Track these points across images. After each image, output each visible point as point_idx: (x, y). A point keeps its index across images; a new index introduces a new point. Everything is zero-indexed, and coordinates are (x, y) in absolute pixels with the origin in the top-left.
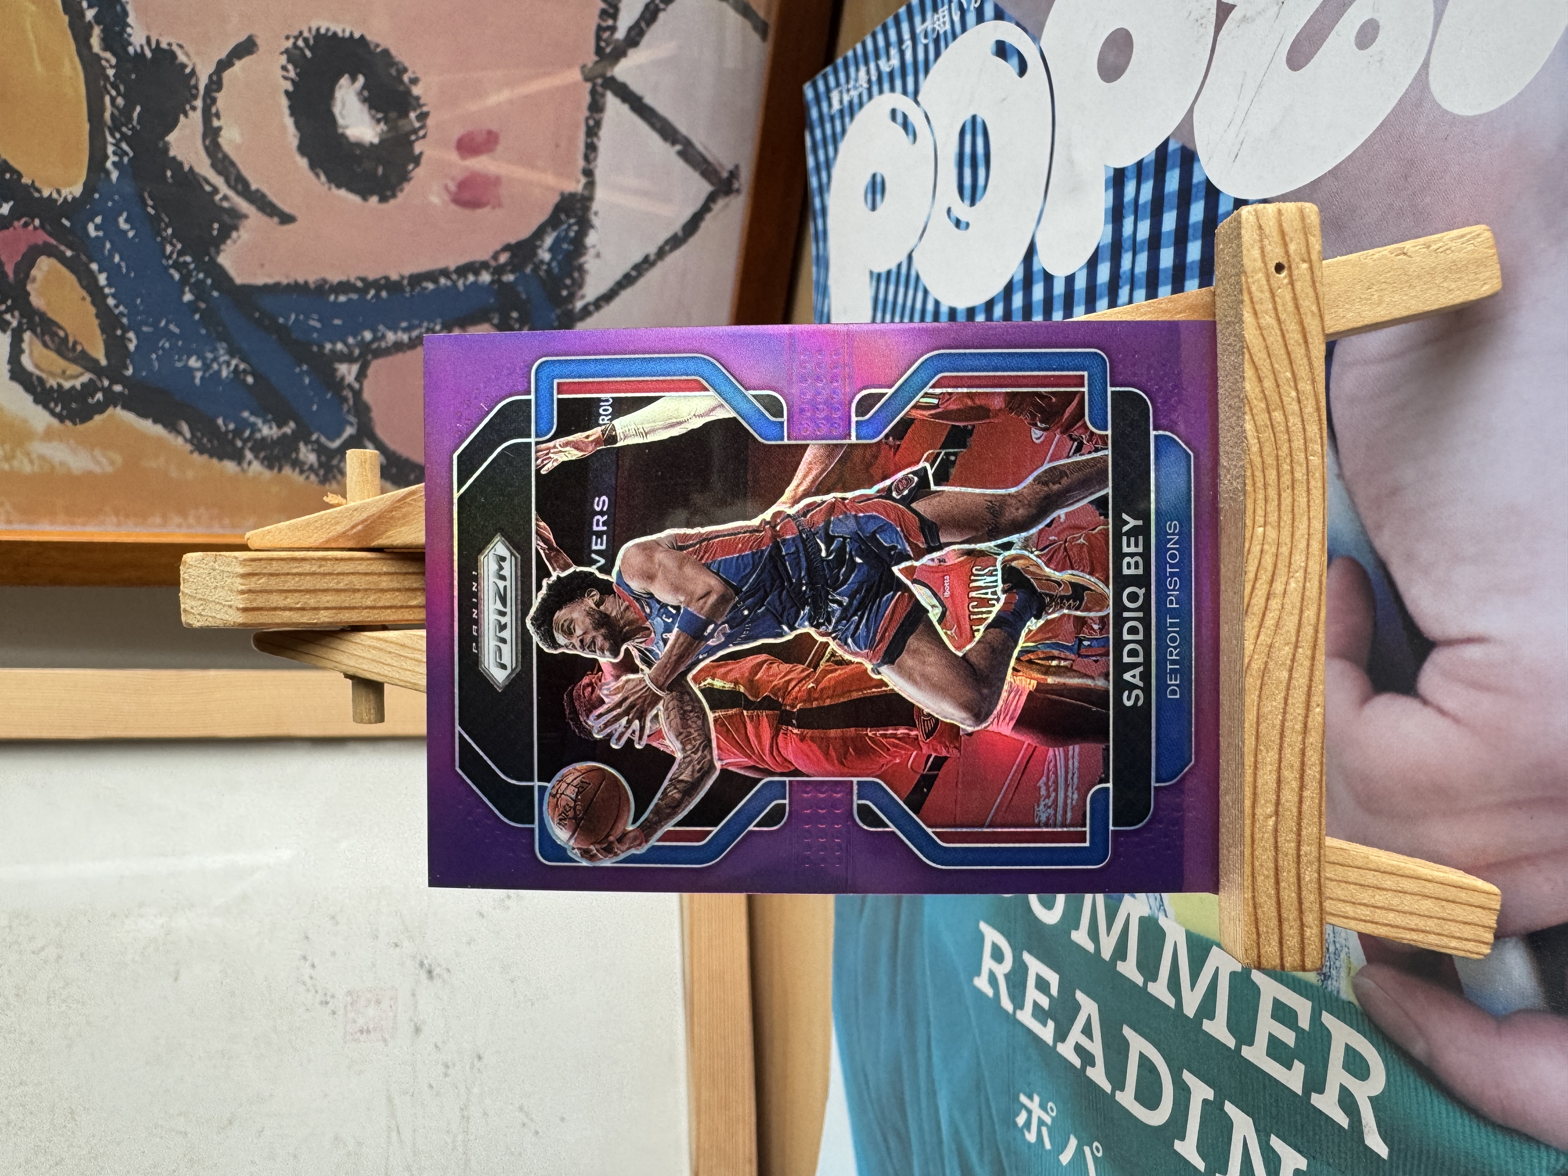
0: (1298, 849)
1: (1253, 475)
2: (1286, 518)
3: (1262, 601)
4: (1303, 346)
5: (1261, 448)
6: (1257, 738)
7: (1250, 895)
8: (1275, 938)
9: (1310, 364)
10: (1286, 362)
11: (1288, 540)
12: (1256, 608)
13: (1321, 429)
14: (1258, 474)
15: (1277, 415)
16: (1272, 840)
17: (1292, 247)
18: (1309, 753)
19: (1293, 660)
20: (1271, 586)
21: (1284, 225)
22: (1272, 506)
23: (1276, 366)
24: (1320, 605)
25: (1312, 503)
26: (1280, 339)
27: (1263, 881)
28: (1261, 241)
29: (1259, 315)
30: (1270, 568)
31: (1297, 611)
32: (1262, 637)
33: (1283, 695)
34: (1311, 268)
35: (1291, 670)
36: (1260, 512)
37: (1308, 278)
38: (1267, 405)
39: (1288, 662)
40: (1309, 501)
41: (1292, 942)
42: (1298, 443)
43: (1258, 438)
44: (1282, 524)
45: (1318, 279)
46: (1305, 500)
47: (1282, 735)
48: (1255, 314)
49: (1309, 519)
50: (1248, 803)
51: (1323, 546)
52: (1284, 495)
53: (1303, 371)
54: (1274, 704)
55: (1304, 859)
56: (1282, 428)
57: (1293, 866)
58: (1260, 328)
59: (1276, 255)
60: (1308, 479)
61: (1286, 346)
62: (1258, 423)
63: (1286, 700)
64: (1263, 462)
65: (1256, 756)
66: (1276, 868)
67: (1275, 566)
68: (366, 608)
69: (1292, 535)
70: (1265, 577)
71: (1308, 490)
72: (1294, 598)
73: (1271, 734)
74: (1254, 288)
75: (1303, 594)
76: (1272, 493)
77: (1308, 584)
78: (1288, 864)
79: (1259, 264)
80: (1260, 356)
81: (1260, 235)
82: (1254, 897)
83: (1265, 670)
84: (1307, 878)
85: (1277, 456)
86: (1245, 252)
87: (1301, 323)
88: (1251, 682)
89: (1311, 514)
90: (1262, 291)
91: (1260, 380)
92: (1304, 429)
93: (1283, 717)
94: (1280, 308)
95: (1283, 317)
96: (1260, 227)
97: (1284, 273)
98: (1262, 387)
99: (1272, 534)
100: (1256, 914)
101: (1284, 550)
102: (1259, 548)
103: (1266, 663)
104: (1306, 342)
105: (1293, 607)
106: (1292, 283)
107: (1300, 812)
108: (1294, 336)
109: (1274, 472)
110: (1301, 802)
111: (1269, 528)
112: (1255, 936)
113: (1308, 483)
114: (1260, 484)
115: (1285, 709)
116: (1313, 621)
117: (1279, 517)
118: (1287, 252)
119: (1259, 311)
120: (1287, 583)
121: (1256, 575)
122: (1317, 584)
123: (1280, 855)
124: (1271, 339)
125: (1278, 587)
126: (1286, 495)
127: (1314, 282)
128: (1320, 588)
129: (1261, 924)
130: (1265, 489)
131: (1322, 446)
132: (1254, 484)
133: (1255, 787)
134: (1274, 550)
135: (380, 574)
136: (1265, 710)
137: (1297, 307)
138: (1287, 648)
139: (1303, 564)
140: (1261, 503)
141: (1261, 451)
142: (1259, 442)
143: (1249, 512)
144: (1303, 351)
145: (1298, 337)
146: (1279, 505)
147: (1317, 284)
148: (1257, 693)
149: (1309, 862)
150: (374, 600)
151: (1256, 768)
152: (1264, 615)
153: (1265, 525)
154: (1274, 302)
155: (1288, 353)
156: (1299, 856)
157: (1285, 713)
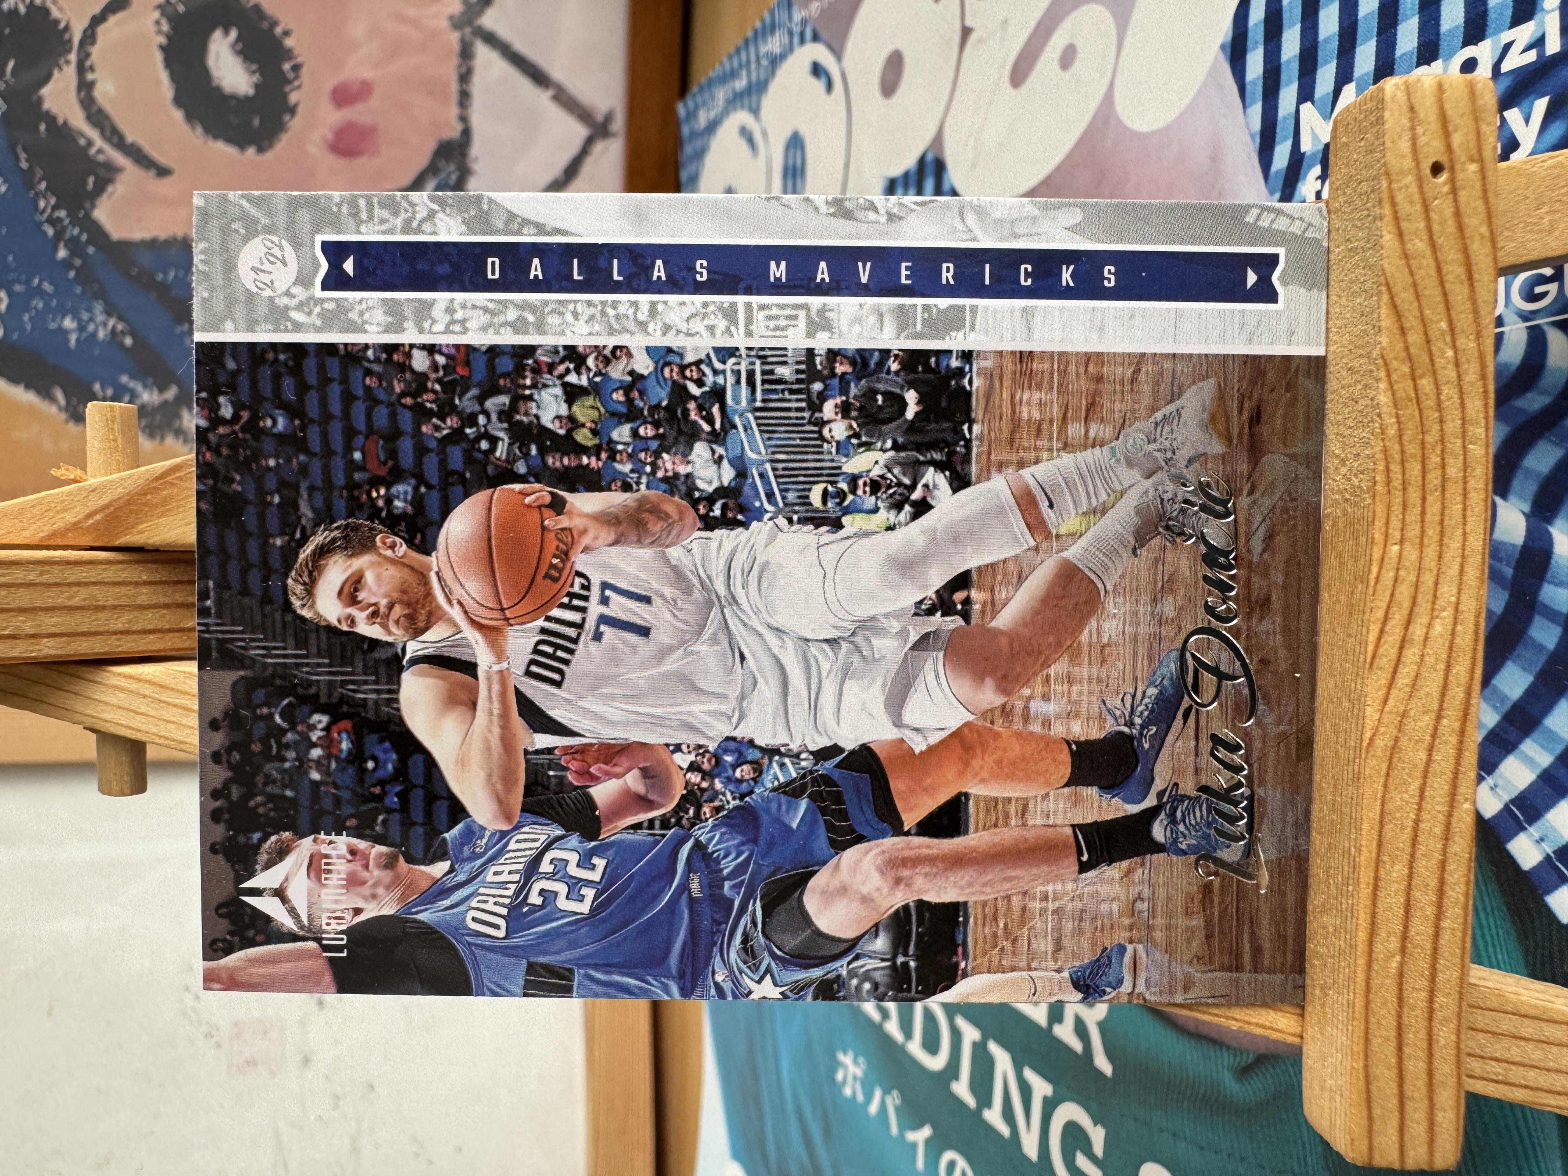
0: (1431, 1000)
1: (1388, 470)
2: (1432, 532)
3: (1394, 652)
4: (1466, 284)
5: (1400, 430)
6: (1380, 844)
7: (1361, 1064)
8: (1394, 1122)
9: (1476, 312)
10: (1441, 307)
11: (1433, 564)
12: (1385, 660)
13: (1486, 405)
14: (1395, 468)
15: (1426, 384)
16: (1394, 989)
17: (1457, 139)
18: (1451, 867)
19: (1434, 736)
20: (1407, 628)
21: (1447, 106)
22: (1414, 515)
23: (1427, 312)
24: (1474, 658)
25: (1469, 513)
26: (1433, 272)
27: (1380, 1045)
28: (1413, 128)
29: (1406, 238)
30: (1407, 604)
31: (1442, 666)
32: (1391, 702)
33: (1417, 783)
34: (1482, 171)
35: (1431, 749)
36: (1395, 523)
37: (1478, 185)
38: (1413, 370)
39: (1428, 738)
40: (1465, 509)
41: (1417, 1129)
42: (1453, 425)
43: (1397, 417)
44: (1426, 541)
45: (1491, 188)
46: (1460, 506)
47: (1414, 842)
48: (1400, 235)
49: (1465, 534)
50: (1362, 936)
51: (1483, 573)
52: (1430, 499)
53: (1464, 320)
54: (1406, 796)
55: (1438, 1015)
56: (1432, 403)
57: (1422, 1023)
58: (1406, 256)
59: (1433, 151)
60: (1465, 477)
61: (1442, 283)
62: (1398, 395)
63: (1422, 791)
64: (1403, 452)
65: (1377, 870)
66: (1400, 1027)
67: (1414, 602)
68: (115, 633)
69: (1440, 557)
70: (1398, 618)
71: (1465, 494)
72: (1438, 648)
73: (1399, 840)
74: (1400, 198)
75: (1452, 643)
76: (1414, 496)
77: (1459, 627)
78: (1415, 1020)
79: (1408, 163)
80: (1405, 297)
81: (1412, 119)
82: (1366, 1067)
83: (1395, 748)
84: (1442, 1042)
85: (1423, 443)
86: (1388, 144)
87: (1465, 250)
88: (1375, 766)
89: (1468, 528)
90: (1411, 203)
91: (1403, 332)
92: (1463, 405)
93: (1417, 815)
94: (1436, 228)
95: (1440, 241)
96: (1412, 109)
97: (1443, 177)
98: (1406, 342)
99: (1411, 554)
100: (1368, 1091)
101: (1428, 579)
102: (1392, 574)
103: (1397, 739)
104: (1470, 278)
105: (1437, 660)
106: (1454, 191)
107: (1435, 950)
108: (1454, 270)
109: (1419, 467)
110: (1437, 935)
111: (1407, 546)
112: (1365, 1122)
113: (1465, 483)
114: (1397, 483)
115: (1420, 804)
116: (1464, 678)
117: (1423, 531)
118: (1449, 148)
119: (1406, 232)
120: (1430, 626)
121: (1387, 613)
122: (1472, 627)
123: (1406, 1010)
124: (1422, 272)
125: (1418, 631)
126: (1433, 501)
127: (1485, 191)
128: (1476, 633)
129: (1374, 1105)
130: (1404, 489)
131: (1487, 430)
132: (1388, 483)
133: (1374, 915)
134: (1413, 578)
135: (137, 584)
136: (1390, 806)
137: (1460, 228)
138: (1427, 718)
139: (1453, 599)
140: (1397, 509)
141: (1400, 436)
142: (1399, 423)
143: (1379, 524)
144: (1465, 291)
145: (1460, 270)
146: (1423, 513)
147: (1491, 195)
148: (1382, 780)
149: (1445, 1019)
150: (130, 621)
151: (1376, 887)
152: (1395, 672)
153: (1402, 542)
154: (1428, 219)
155: (1445, 295)
156: (1431, 1011)
157: (1420, 809)
